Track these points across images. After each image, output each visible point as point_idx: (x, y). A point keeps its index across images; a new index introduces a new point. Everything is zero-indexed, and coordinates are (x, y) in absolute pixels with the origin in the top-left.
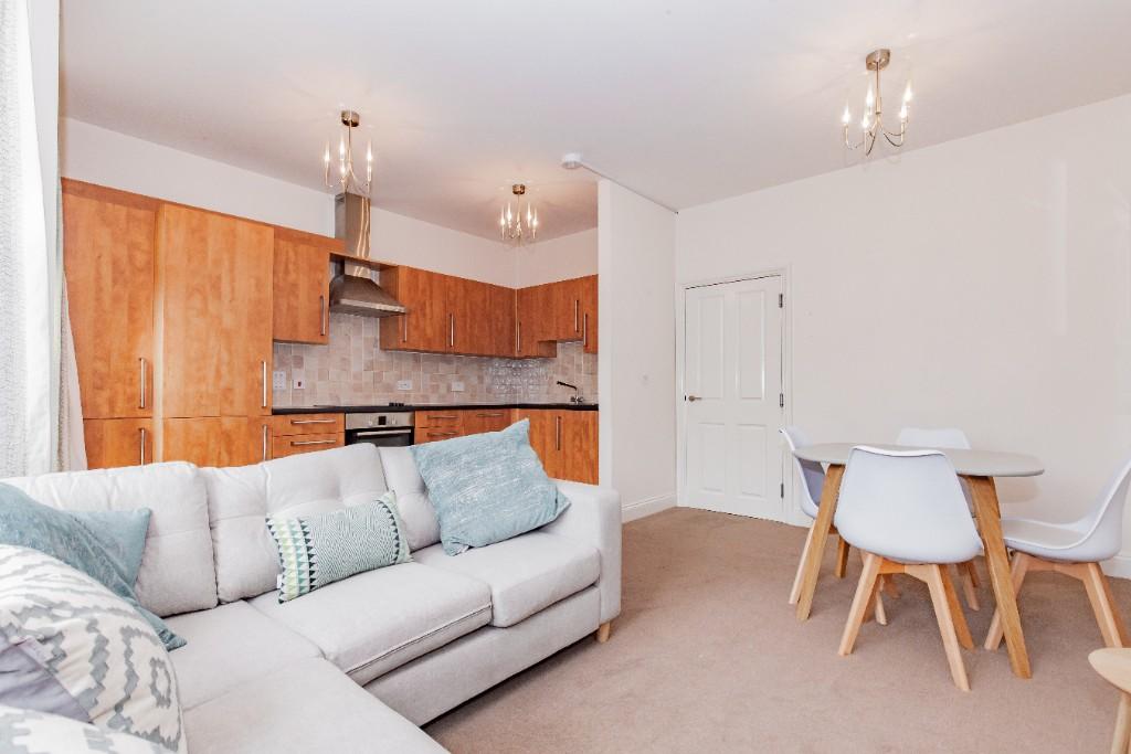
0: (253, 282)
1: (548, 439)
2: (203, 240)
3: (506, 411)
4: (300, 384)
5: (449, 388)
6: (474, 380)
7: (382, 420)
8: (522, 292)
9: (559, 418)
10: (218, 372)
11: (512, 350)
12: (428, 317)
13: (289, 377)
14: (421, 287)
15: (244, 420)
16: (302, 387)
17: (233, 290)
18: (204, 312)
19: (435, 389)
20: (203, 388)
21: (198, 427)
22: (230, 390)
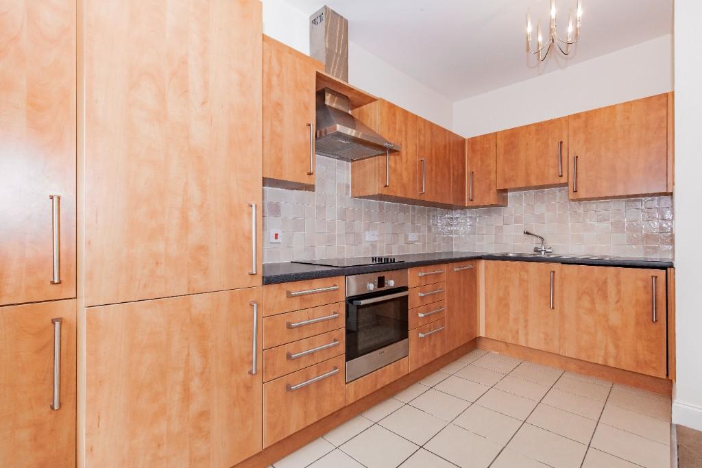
5: (406, 237)
6: (424, 229)
12: (404, 161)
15: (225, 296)
16: (278, 240)
20: (160, 247)
21: (151, 315)
22: (202, 249)
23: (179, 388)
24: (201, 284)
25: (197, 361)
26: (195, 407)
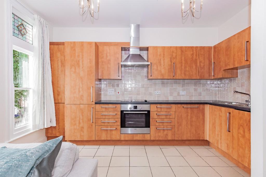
0: (89, 60)
1: (223, 123)
2: (75, 50)
3: (201, 106)
4: (118, 92)
5: (178, 94)
6: (192, 90)
7: (136, 107)
8: (215, 47)
9: (230, 113)
10: (79, 90)
11: (210, 76)
13: (115, 91)
14: (159, 54)
15: (87, 105)
16: (119, 94)
17: (83, 64)
18: (75, 72)
19: (171, 94)
20: (75, 95)
21: (74, 107)
22: (82, 96)
23: (78, 121)
24: (82, 103)
25: (81, 117)
26: (81, 125)
